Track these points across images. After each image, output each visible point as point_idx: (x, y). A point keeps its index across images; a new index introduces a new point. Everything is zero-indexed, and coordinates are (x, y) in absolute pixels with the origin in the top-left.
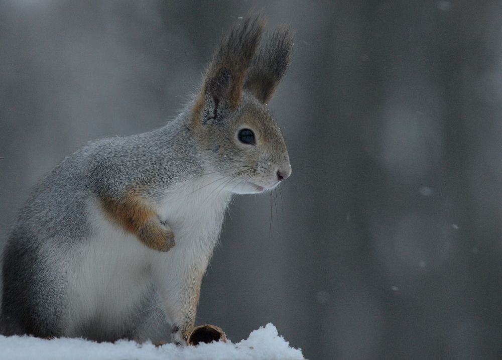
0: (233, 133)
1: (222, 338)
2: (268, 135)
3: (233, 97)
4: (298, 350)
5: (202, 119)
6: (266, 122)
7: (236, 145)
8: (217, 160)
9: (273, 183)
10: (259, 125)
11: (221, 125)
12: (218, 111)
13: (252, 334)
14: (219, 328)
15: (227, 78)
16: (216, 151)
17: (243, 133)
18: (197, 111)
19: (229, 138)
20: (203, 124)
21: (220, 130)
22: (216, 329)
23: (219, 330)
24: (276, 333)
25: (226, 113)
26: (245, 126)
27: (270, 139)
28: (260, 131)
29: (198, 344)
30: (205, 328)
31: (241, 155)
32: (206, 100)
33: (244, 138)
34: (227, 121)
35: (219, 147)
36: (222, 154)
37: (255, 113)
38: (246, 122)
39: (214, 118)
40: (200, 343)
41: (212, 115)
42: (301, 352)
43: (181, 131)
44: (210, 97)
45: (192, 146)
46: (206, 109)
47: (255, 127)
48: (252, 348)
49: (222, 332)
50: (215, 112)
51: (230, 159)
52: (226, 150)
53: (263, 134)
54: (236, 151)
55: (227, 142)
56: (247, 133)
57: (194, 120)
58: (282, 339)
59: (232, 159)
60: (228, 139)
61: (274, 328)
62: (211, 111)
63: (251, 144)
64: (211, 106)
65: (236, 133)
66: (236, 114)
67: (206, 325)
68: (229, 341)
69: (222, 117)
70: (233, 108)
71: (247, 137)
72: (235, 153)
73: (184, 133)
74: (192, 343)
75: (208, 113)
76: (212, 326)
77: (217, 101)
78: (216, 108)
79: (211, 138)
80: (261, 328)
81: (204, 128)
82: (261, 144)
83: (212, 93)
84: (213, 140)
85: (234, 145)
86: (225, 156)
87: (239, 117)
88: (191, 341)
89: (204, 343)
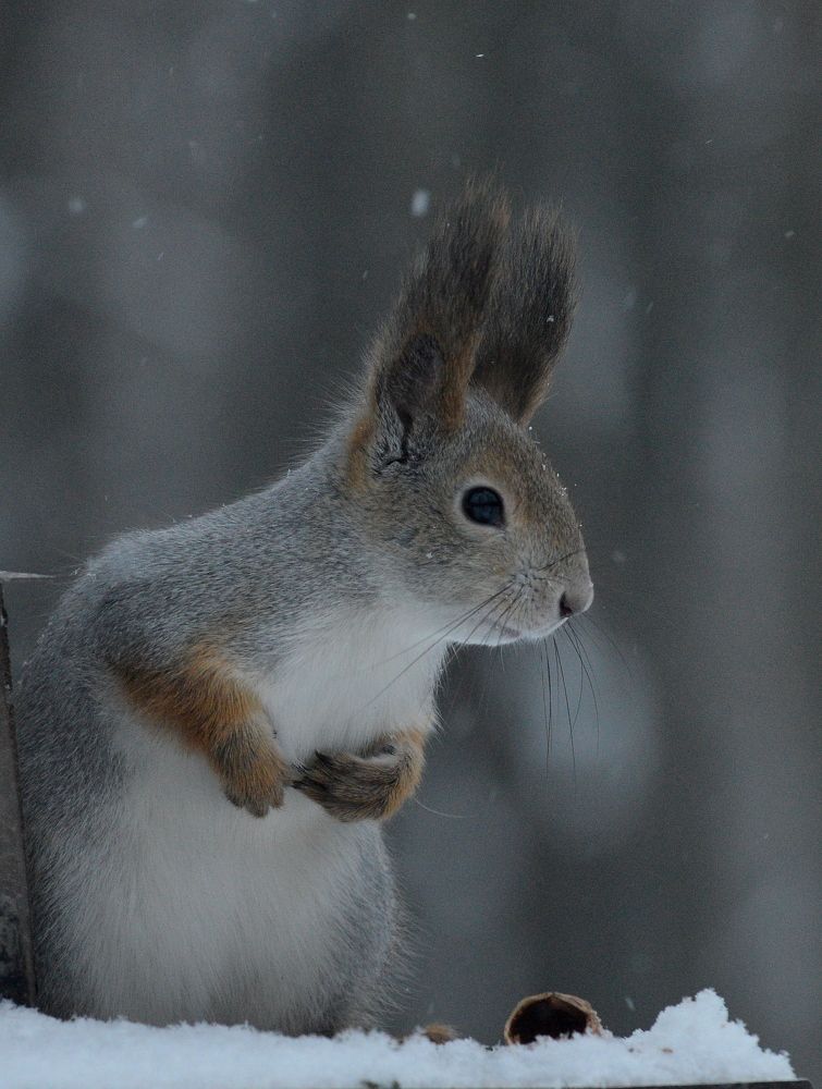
0: (450, 498)
1: (591, 1026)
2: (537, 504)
3: (447, 405)
4: (780, 1056)
5: (371, 464)
6: (532, 473)
7: (457, 527)
8: (409, 564)
9: (548, 624)
10: (516, 478)
11: (418, 477)
12: (411, 444)
13: (662, 1016)
14: (582, 1002)
15: (430, 359)
16: (406, 542)
17: (475, 498)
18: (359, 445)
19: (440, 509)
20: (374, 476)
21: (416, 492)
22: (576, 1005)
23: (583, 1005)
24: (725, 1013)
25: (429, 448)
26: (480, 480)
27: (540, 515)
28: (518, 494)
29: (535, 1040)
30: (546, 1002)
31: (467, 552)
32: (380, 416)
33: (477, 510)
34: (435, 467)
35: (416, 531)
36: (422, 550)
37: (505, 448)
38: (482, 470)
39: (402, 461)
40: (540, 1038)
41: (397, 453)
42: (788, 1060)
43: (322, 494)
44: (389, 408)
45: (345, 534)
46: (381, 439)
47: (505, 483)
48: (667, 1051)
49: (592, 1011)
50: (404, 446)
51: (442, 562)
52: (432, 540)
53: (525, 499)
54: (457, 542)
55: (434, 521)
56: (486, 499)
57: (349, 469)
58: (738, 1028)
59: (447, 562)
60: (439, 512)
61: (720, 1001)
62: (395, 441)
63: (494, 525)
64: (392, 429)
65: (458, 499)
66: (455, 449)
67: (550, 994)
68: (608, 1034)
69: (420, 457)
70: (447, 433)
71: (484, 507)
72: (456, 548)
73: (326, 499)
74: (518, 1037)
75: (387, 449)
76: (566, 997)
77: (407, 419)
78: (406, 436)
79: (395, 508)
80: (687, 1001)
81: (376, 485)
82: (518, 524)
83: (394, 400)
84: (400, 516)
85: (452, 529)
86: (429, 556)
87: (465, 458)
88: (513, 1033)
89: (550, 1038)
